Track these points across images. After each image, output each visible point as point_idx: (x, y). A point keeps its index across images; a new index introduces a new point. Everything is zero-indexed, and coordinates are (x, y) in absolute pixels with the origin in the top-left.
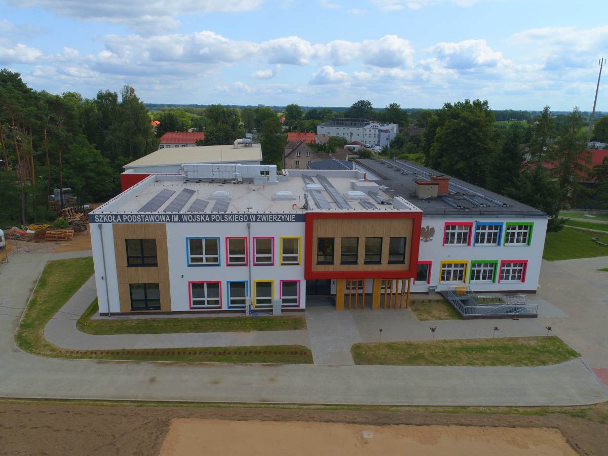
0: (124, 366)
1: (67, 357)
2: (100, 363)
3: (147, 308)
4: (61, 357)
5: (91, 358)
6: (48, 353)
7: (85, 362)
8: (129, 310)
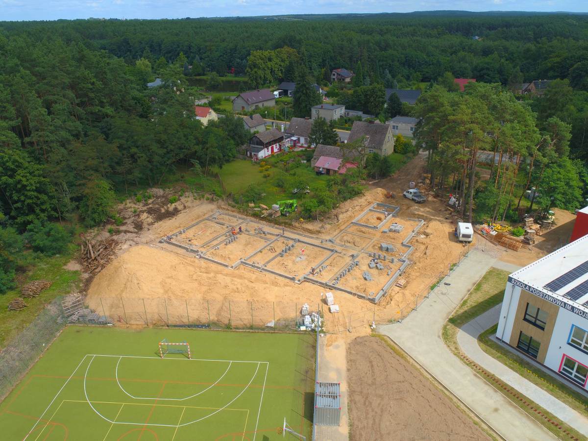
0: (486, 388)
1: (461, 359)
2: (475, 375)
3: (527, 352)
4: (458, 356)
5: (472, 368)
6: (454, 349)
7: (468, 369)
8: (515, 345)
